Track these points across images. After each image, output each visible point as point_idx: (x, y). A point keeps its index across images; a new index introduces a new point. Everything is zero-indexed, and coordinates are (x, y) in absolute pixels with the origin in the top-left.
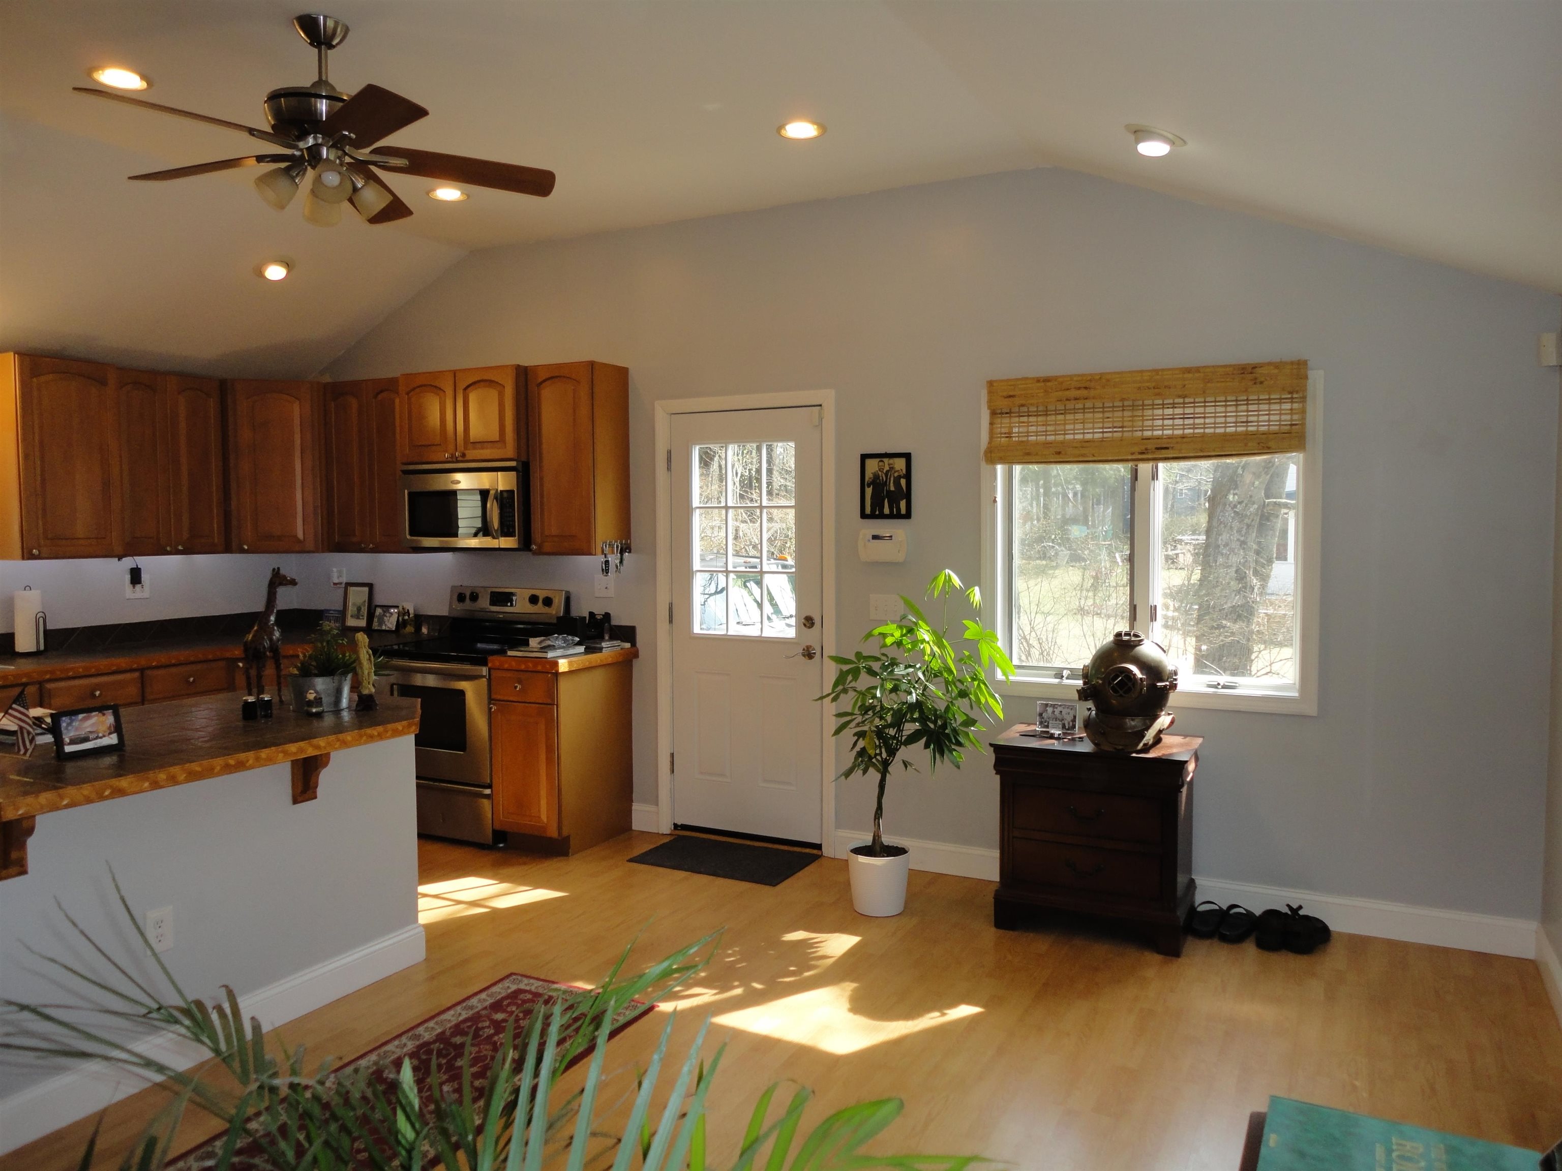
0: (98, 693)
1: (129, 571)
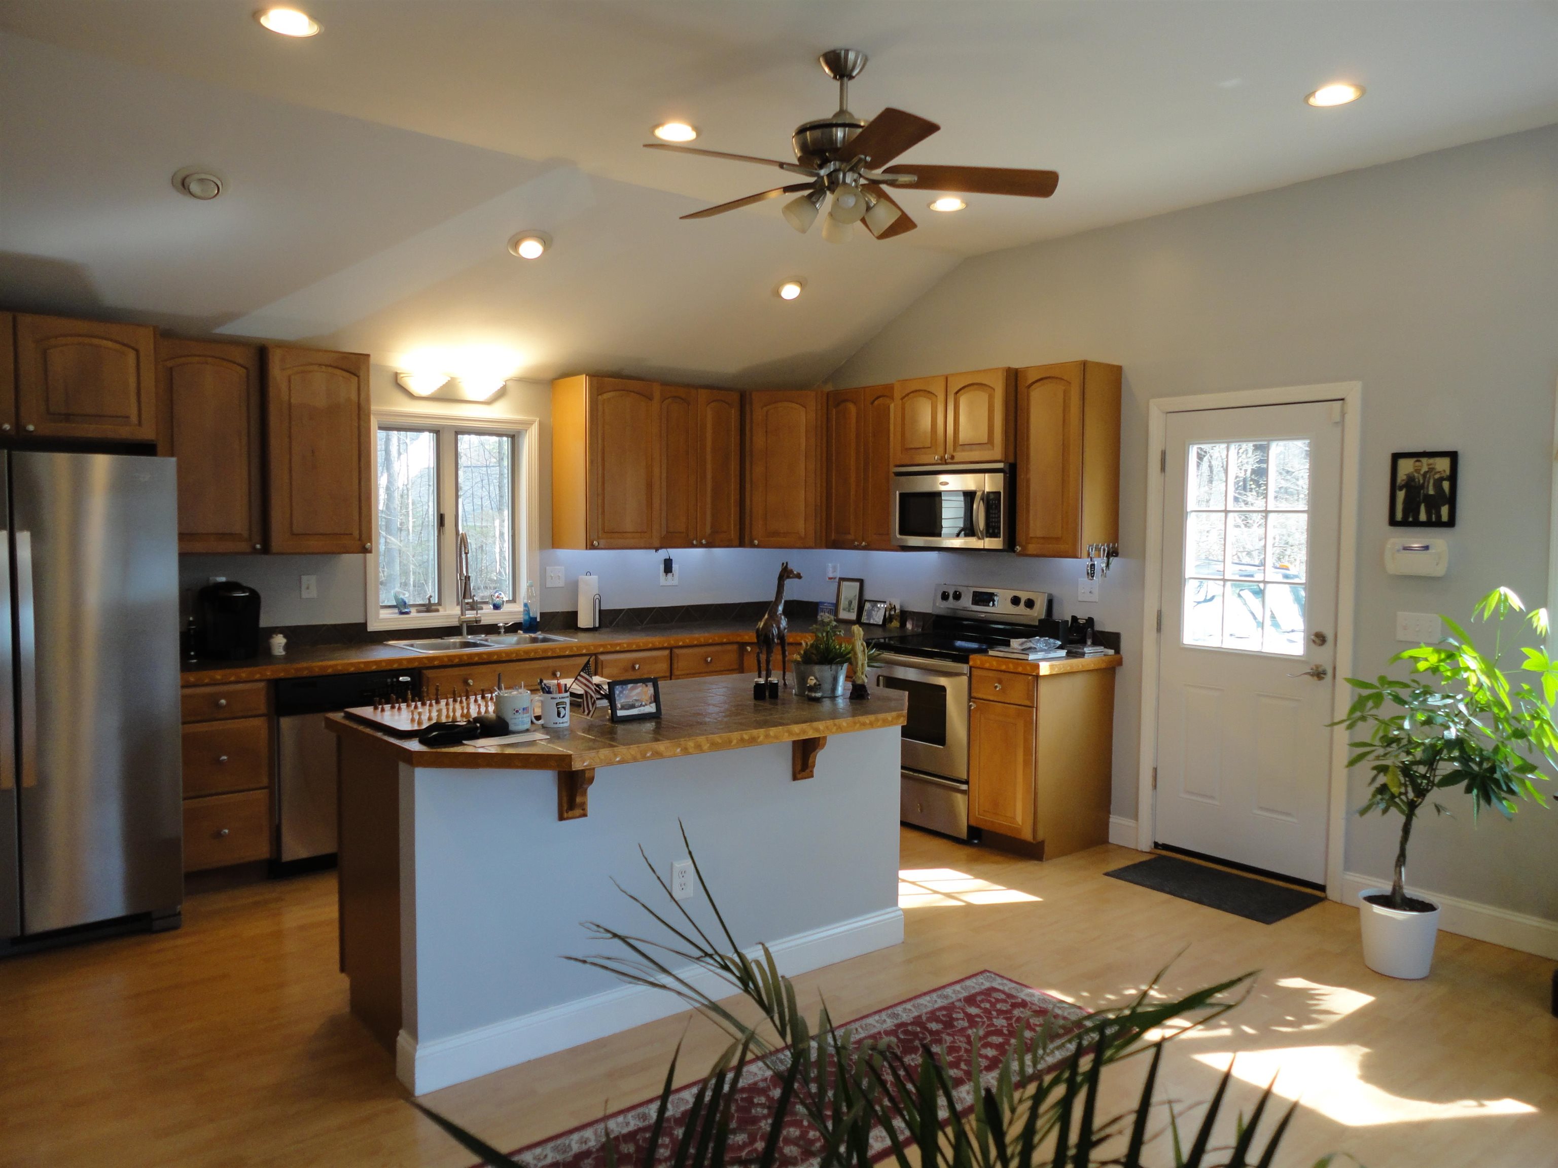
1: (663, 562)
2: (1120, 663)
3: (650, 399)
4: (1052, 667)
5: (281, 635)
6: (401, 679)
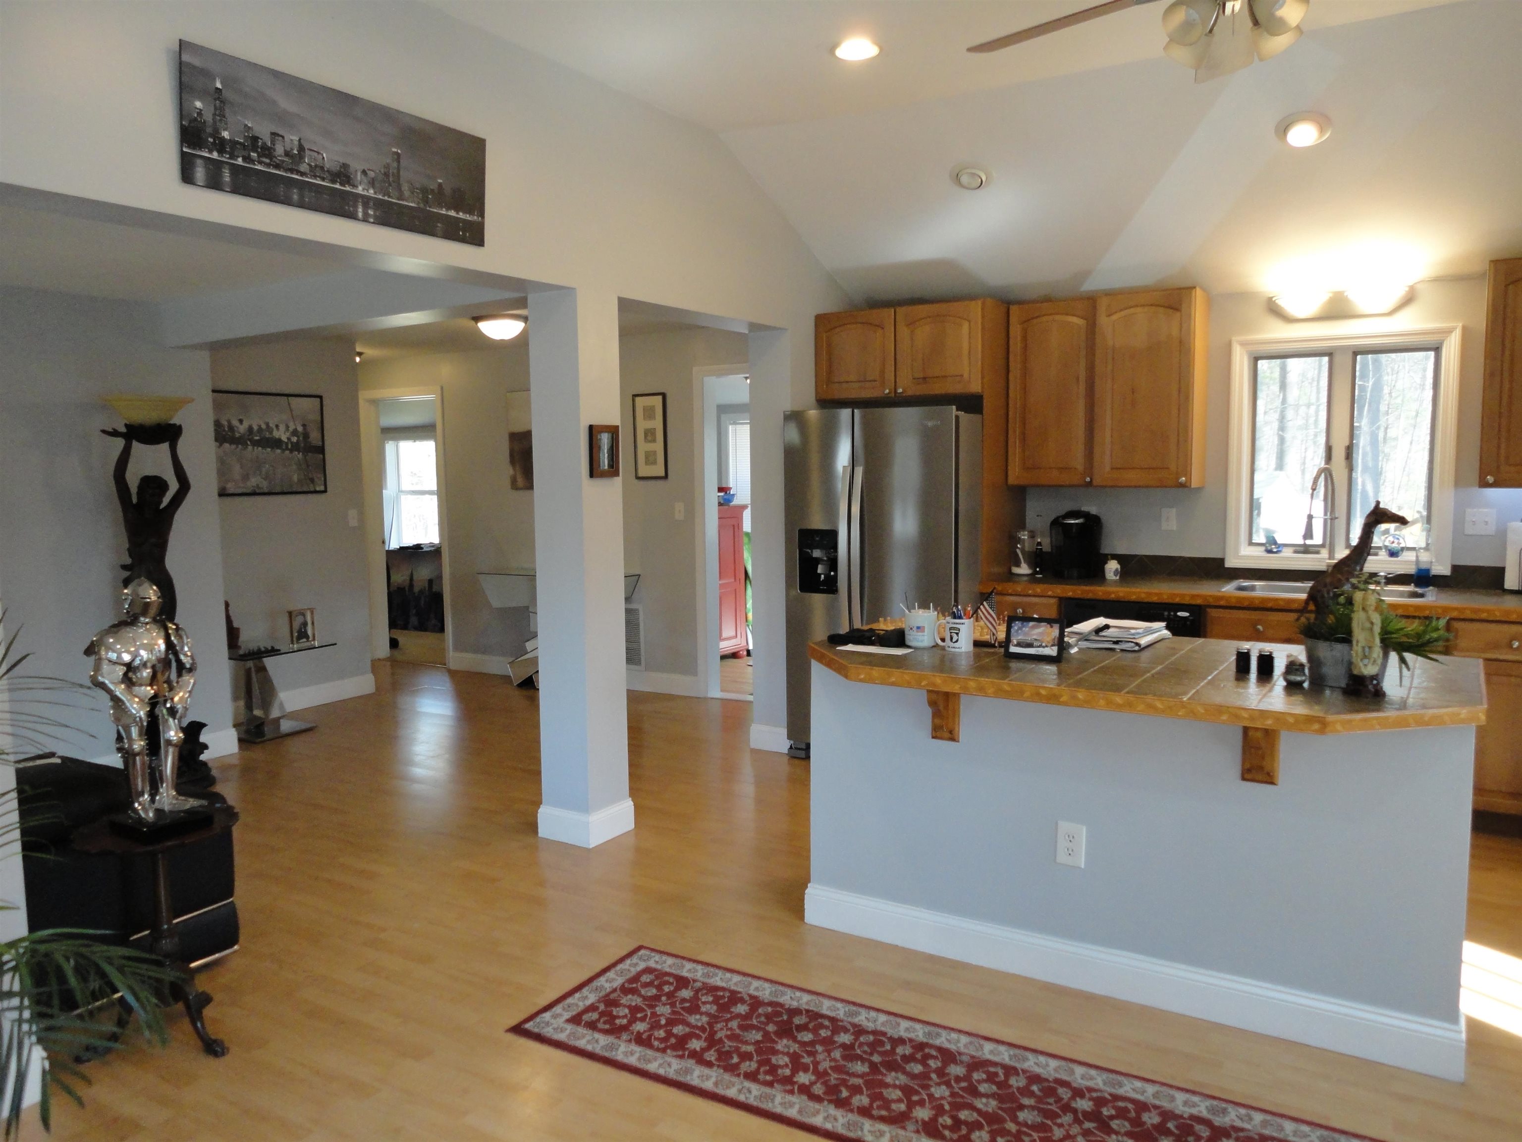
0: (1516, 644)
6: (1179, 614)
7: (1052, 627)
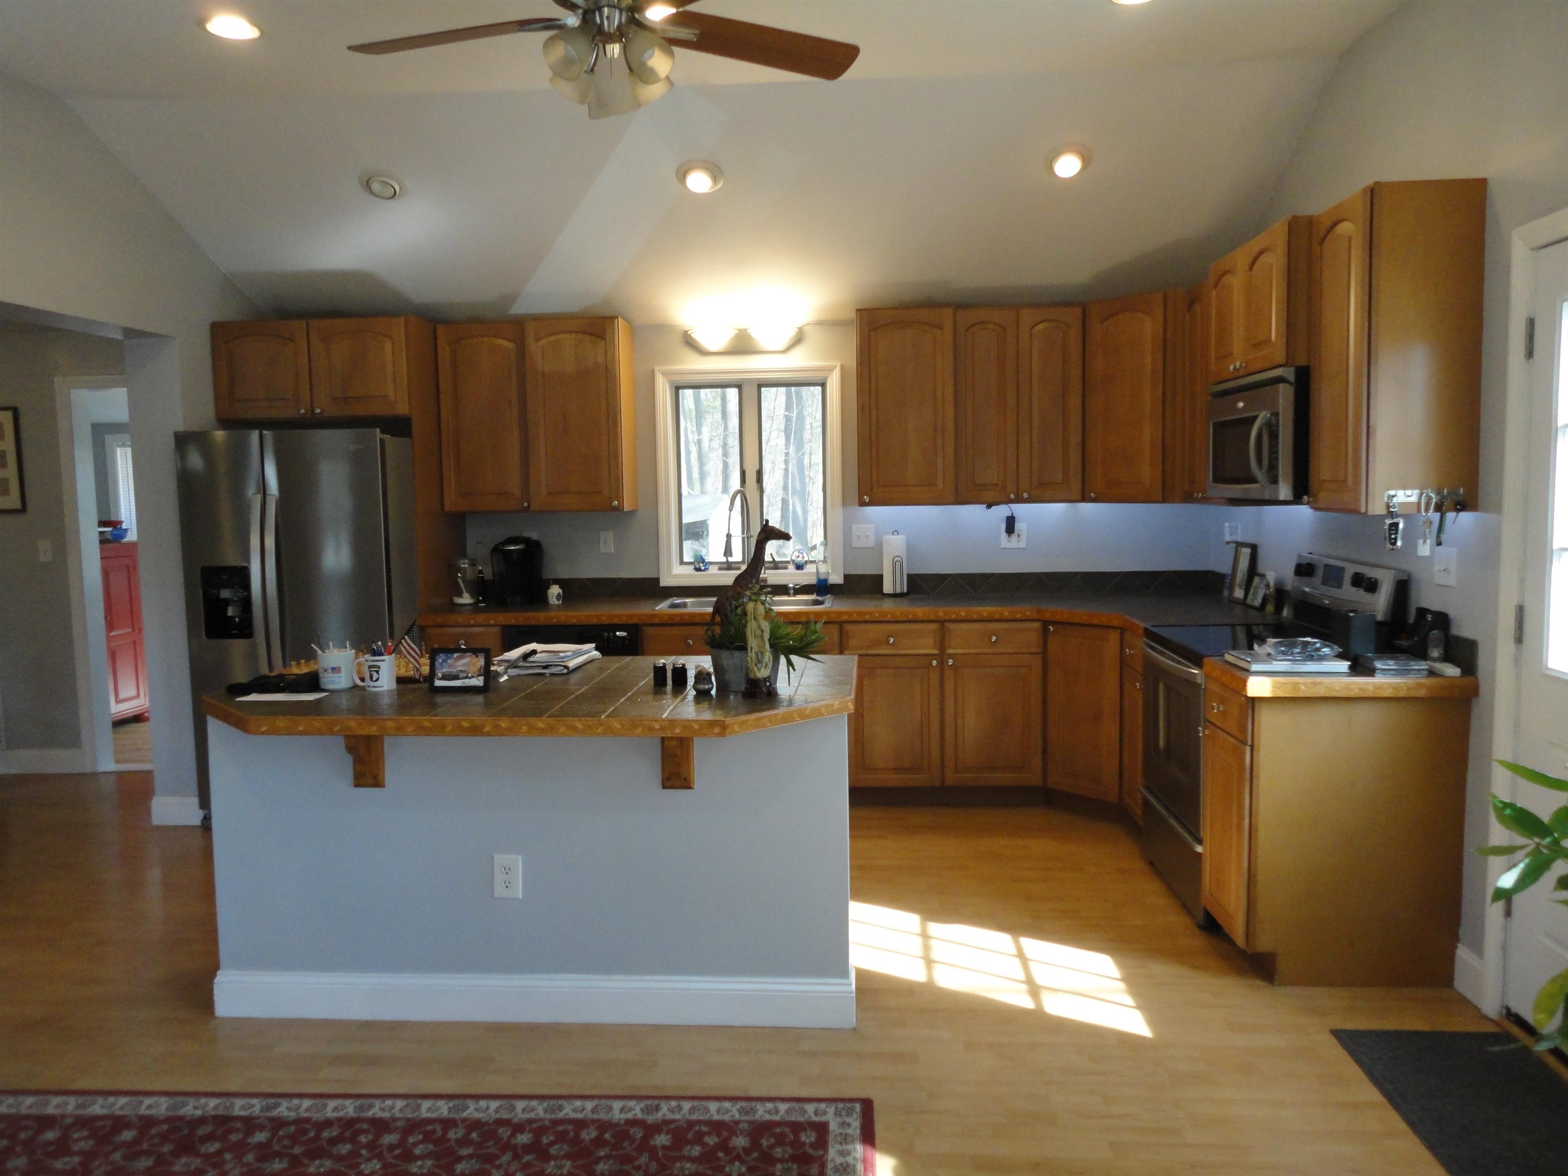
0: (892, 640)
1: (1005, 520)
2: (1474, 691)
3: (941, 328)
4: (1275, 687)
5: (558, 586)
6: (618, 633)
7: (477, 657)
